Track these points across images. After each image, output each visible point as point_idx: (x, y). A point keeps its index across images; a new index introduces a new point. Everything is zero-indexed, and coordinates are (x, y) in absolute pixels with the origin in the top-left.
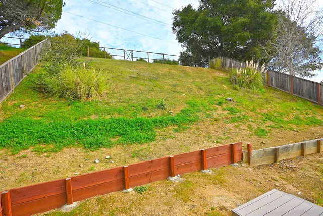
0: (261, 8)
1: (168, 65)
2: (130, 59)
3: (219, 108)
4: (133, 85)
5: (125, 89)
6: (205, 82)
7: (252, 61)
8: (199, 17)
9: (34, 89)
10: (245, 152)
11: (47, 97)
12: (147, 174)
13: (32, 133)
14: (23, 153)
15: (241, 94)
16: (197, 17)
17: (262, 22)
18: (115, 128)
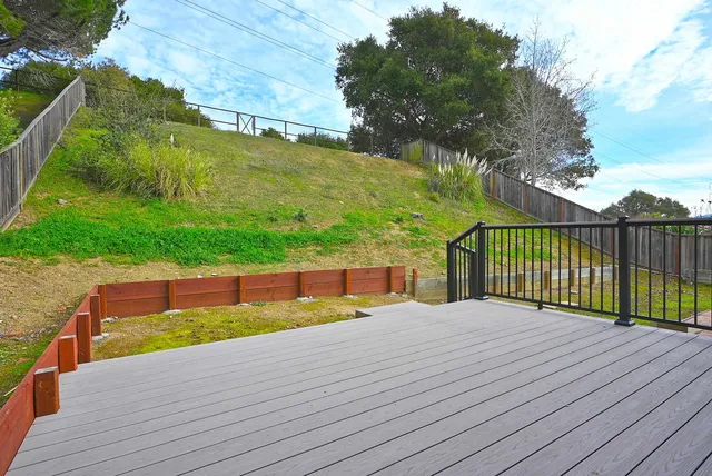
0: (489, 63)
1: (321, 148)
2: (248, 131)
3: (397, 227)
4: (253, 181)
5: (239, 186)
6: (385, 185)
7: (466, 154)
8: (384, 65)
9: (75, 175)
10: (408, 279)
11: (102, 190)
12: (269, 290)
13: (98, 239)
14: (92, 261)
15: (440, 207)
16: (381, 64)
17: (491, 87)
18: (222, 241)
